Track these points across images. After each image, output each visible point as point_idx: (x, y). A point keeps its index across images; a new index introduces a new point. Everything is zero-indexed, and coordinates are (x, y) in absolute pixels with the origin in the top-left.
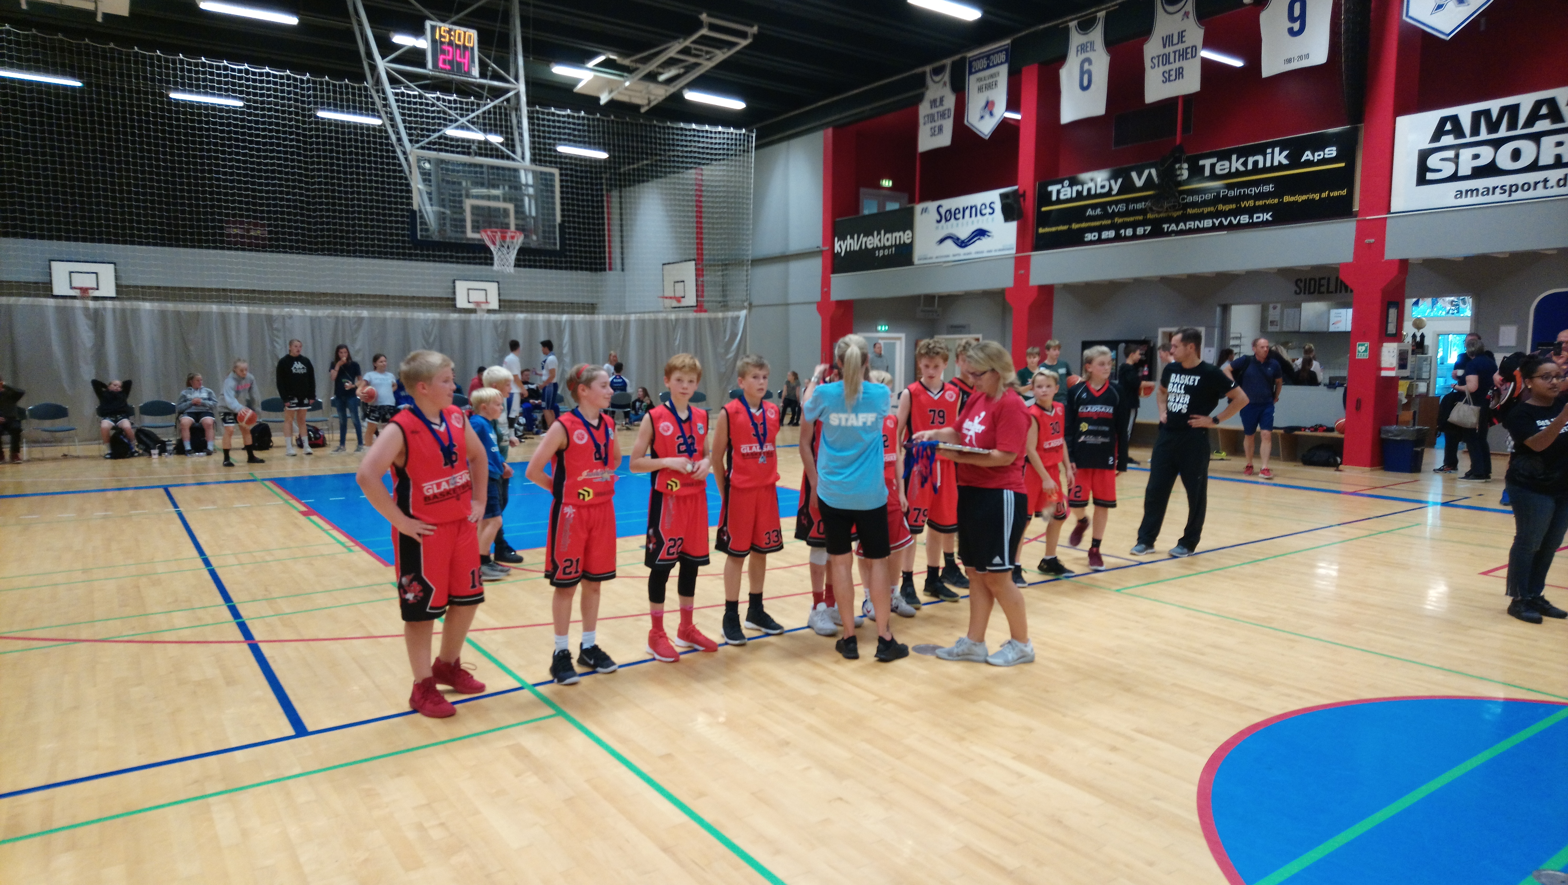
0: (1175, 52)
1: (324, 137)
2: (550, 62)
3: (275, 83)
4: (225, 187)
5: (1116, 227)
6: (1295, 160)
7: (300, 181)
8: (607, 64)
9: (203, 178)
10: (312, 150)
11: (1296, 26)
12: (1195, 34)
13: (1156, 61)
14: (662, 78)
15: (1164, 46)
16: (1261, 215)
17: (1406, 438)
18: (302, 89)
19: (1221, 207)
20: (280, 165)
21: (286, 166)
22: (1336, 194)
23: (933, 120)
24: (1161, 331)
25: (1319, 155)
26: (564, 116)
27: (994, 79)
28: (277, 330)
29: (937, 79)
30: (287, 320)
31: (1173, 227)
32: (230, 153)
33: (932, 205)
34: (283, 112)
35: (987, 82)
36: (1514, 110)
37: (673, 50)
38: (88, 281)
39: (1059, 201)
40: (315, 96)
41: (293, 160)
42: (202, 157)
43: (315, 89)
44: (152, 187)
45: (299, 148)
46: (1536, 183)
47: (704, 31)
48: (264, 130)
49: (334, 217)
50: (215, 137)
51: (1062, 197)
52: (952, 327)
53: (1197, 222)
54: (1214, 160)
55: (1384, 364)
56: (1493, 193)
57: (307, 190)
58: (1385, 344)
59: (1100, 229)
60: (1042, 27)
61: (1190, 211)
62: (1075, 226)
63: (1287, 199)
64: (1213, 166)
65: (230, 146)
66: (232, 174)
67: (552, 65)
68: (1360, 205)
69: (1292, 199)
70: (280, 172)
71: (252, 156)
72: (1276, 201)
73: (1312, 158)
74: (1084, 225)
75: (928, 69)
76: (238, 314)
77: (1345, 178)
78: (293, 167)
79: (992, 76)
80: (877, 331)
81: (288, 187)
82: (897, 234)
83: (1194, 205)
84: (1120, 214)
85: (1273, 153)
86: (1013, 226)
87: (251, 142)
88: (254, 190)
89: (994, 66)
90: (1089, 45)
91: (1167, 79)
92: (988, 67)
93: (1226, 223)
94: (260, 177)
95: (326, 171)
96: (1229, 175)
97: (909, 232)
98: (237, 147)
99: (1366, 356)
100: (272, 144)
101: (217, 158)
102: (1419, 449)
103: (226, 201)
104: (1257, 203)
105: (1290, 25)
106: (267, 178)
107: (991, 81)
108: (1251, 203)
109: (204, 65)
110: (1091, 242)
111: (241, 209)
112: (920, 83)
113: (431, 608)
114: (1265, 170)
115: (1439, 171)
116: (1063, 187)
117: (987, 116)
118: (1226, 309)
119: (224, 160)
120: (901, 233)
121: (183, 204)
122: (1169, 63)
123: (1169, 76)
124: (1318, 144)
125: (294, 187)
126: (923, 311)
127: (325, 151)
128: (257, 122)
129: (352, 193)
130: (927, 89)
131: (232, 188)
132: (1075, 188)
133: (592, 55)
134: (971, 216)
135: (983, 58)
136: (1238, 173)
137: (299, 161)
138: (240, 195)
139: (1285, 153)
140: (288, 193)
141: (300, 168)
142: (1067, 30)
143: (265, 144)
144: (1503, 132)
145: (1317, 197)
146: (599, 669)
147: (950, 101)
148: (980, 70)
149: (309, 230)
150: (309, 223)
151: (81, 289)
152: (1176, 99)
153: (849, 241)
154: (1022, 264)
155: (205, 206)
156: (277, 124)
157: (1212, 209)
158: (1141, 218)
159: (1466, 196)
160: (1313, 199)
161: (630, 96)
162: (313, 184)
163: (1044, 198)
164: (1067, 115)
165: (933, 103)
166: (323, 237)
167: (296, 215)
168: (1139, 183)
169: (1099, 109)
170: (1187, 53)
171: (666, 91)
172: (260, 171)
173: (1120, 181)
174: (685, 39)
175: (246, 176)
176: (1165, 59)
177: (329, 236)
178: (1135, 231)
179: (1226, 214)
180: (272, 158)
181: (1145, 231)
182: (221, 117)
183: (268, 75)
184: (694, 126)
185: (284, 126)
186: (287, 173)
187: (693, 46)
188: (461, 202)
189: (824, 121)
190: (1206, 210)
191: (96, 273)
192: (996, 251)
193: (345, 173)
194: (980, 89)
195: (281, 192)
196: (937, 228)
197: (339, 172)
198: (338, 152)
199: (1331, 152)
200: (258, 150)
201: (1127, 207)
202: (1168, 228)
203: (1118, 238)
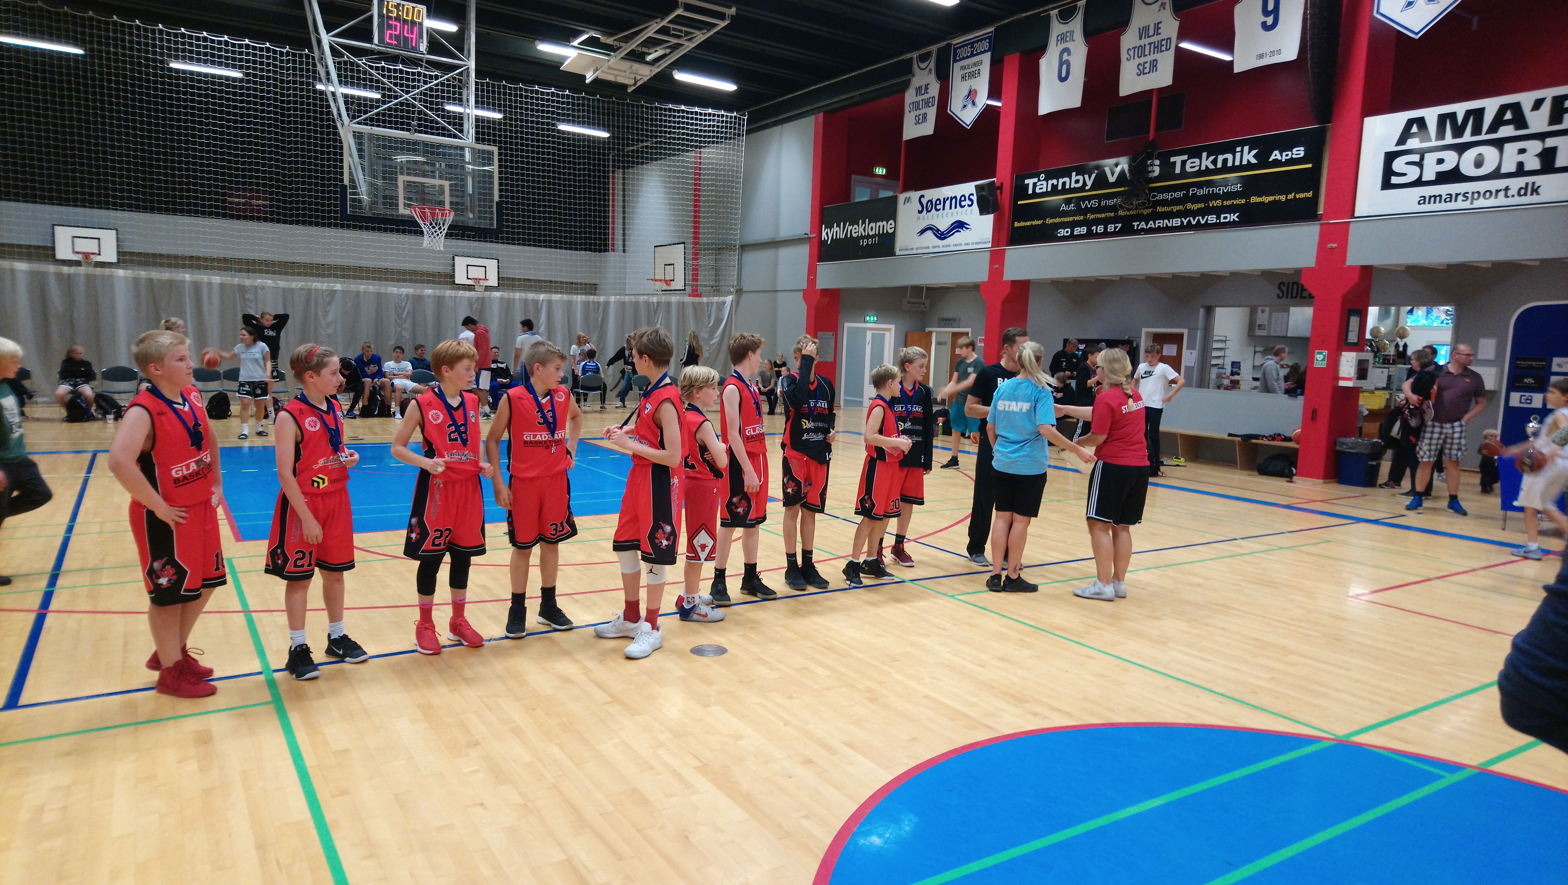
0: (1150, 44)
1: (302, 110)
2: (536, 39)
3: (255, 55)
4: (202, 158)
5: (1088, 224)
6: (1263, 160)
7: (277, 154)
8: (592, 43)
9: (180, 148)
10: (289, 123)
11: (1270, 20)
12: (1171, 27)
13: (1131, 53)
14: (649, 58)
15: (1141, 38)
16: (1228, 215)
17: (1362, 451)
18: (282, 61)
19: (1189, 206)
20: (256, 137)
21: (263, 138)
22: (1302, 195)
23: (918, 109)
24: (1144, 330)
25: (1287, 155)
26: (548, 94)
27: (978, 68)
28: (251, 301)
29: (923, 65)
30: (259, 291)
31: (1143, 225)
32: (207, 124)
33: (915, 195)
34: (262, 84)
35: (971, 70)
36: (1478, 114)
37: (652, 30)
38: (90, 246)
39: (1035, 195)
40: (294, 69)
41: (270, 133)
42: (179, 127)
43: (294, 62)
44: (128, 156)
45: (276, 120)
46: (1497, 191)
47: (680, 11)
48: (242, 101)
49: (310, 190)
50: (193, 108)
51: (1038, 191)
52: (943, 320)
53: (1166, 221)
54: (1185, 157)
55: (1342, 374)
56: (1456, 201)
57: (284, 162)
58: (1344, 353)
59: (1073, 225)
60: (1024, 15)
61: (1160, 209)
62: (1049, 221)
63: (1254, 199)
64: (1184, 163)
65: (207, 117)
66: (208, 145)
67: (537, 42)
68: (1325, 209)
69: (1259, 200)
70: (257, 144)
71: (229, 127)
72: (1243, 201)
73: (1280, 158)
74: (1058, 220)
75: (915, 55)
76: (210, 284)
77: (1310, 180)
78: (270, 139)
79: (975, 65)
80: (865, 322)
81: (264, 158)
82: (880, 224)
83: (1164, 203)
84: (1093, 210)
85: (1242, 151)
86: (990, 218)
87: (228, 113)
88: (229, 161)
89: (978, 54)
90: (1068, 34)
91: (1141, 73)
92: (972, 55)
93: (1194, 223)
94: (236, 149)
95: (303, 143)
96: (1200, 173)
97: (891, 222)
98: (214, 118)
99: (1323, 365)
100: (249, 116)
101: (194, 129)
102: (1374, 463)
103: (202, 172)
104: (1225, 203)
105: (1264, 19)
106: (243, 150)
107: (974, 69)
108: (1218, 203)
109: (183, 36)
110: (1064, 238)
111: (216, 180)
112: (907, 69)
113: (186, 590)
114: (1234, 169)
115: (1405, 175)
116: (1039, 180)
117: (970, 106)
118: (1209, 311)
119: (201, 130)
120: (885, 223)
121: (159, 174)
122: (1145, 56)
123: (1144, 68)
124: (1286, 143)
125: (270, 159)
126: (909, 303)
127: (302, 123)
128: (235, 94)
129: (329, 166)
130: (913, 76)
131: (208, 159)
132: (1050, 182)
133: (578, 34)
134: (951, 208)
135: (967, 45)
136: (1208, 172)
137: (276, 133)
138: (216, 166)
139: (1254, 152)
140: (264, 165)
141: (276, 140)
142: (1048, 18)
143: (242, 116)
144: (1467, 137)
145: (1283, 198)
146: (347, 659)
147: (934, 90)
148: (964, 58)
149: (285, 202)
150: (284, 195)
151: (83, 253)
152: (1150, 92)
153: (836, 229)
154: (997, 258)
155: (181, 176)
156: (255, 96)
157: (1180, 207)
158: (1112, 214)
159: (1429, 203)
160: (1280, 200)
161: (616, 76)
162: (290, 156)
163: (1021, 191)
164: (1045, 107)
165: (919, 90)
166: (298, 209)
167: (271, 186)
168: (1112, 179)
169: (1075, 102)
170: (1162, 46)
171: (651, 71)
172: (236, 142)
173: (1093, 176)
174: (662, 19)
175: (222, 147)
176: (1140, 51)
177: (304, 209)
178: (1106, 228)
179: (1194, 213)
180: (249, 130)
181: (1116, 228)
182: (199, 88)
183: (248, 46)
184: (683, 107)
185: (262, 98)
186: (263, 145)
187: (671, 26)
188: (396, 180)
189: (815, 106)
190: (1176, 208)
191: (99, 239)
192: (973, 244)
193: (322, 146)
194: (963, 78)
195: (257, 164)
196: (919, 218)
197: (316, 145)
198: (315, 125)
199: (1299, 152)
200: (235, 122)
201: (1099, 203)
202: (1138, 226)
203: (1090, 235)
